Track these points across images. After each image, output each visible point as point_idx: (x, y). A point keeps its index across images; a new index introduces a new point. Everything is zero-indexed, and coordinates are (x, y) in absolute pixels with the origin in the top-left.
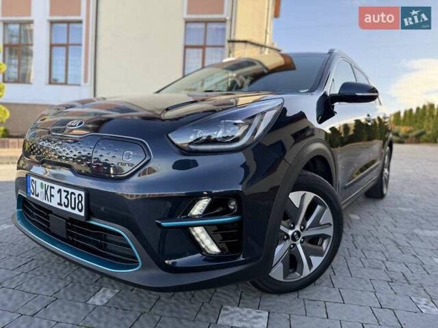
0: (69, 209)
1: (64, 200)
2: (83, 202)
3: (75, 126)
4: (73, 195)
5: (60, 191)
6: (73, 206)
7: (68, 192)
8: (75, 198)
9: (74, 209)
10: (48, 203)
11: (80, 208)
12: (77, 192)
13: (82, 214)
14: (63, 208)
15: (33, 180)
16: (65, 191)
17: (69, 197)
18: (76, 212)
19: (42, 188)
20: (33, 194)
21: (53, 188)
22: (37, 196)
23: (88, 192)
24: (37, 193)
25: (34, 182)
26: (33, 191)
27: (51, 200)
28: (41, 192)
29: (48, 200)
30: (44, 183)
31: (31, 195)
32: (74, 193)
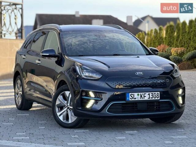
0: (153, 99)
1: (151, 96)
2: (159, 95)
5: (149, 94)
7: (153, 94)
8: (156, 95)
9: (155, 98)
13: (159, 98)
14: (151, 99)
17: (153, 95)
19: (138, 95)
24: (135, 98)
25: (132, 94)
26: (131, 98)
27: (144, 98)
28: (138, 97)
29: (142, 98)
30: (140, 93)
31: (130, 100)
32: (155, 94)
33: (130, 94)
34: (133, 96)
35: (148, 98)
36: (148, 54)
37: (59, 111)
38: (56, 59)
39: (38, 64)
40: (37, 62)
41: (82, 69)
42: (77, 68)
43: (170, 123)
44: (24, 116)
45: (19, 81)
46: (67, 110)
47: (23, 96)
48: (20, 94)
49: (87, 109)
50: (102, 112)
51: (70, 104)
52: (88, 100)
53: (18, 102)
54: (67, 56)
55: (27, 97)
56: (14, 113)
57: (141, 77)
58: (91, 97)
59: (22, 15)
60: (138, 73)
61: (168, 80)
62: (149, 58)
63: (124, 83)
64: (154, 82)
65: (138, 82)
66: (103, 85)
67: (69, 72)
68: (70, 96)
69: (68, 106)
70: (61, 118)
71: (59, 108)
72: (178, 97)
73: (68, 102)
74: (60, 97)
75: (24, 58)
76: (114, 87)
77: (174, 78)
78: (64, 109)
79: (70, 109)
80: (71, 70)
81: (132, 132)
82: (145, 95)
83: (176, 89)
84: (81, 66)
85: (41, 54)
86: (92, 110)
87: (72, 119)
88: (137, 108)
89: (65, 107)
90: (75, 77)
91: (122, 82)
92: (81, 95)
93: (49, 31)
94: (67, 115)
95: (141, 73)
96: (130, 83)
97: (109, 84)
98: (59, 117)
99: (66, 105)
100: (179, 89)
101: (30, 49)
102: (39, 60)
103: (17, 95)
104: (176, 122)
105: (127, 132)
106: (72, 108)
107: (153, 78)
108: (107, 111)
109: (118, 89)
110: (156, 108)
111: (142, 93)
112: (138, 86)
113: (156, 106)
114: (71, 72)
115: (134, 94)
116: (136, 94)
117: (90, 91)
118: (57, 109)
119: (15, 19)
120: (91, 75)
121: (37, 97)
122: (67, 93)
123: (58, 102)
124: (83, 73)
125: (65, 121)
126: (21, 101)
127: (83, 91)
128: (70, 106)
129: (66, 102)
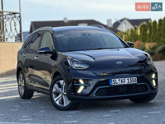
0: (132, 83)
1: (130, 81)
2: (136, 80)
5: (128, 79)
6: (133, 81)
7: (131, 79)
11: (135, 81)
13: (136, 82)
14: (130, 83)
17: (131, 80)
18: (134, 83)
24: (117, 83)
25: (114, 80)
26: (114, 83)
27: (124, 83)
28: (119, 82)
29: (123, 83)
30: (120, 79)
31: (113, 84)
32: (133, 78)
33: (113, 80)
34: (115, 81)
35: (128, 83)
36: (126, 47)
37: (56, 97)
38: (51, 55)
39: (37, 60)
40: (36, 58)
41: (72, 61)
42: (69, 61)
43: (146, 102)
44: (27, 103)
45: (21, 75)
46: (62, 96)
47: (25, 87)
48: (23, 85)
49: (78, 93)
50: (90, 95)
51: (64, 91)
52: (79, 87)
53: (21, 92)
54: (59, 52)
55: (29, 88)
56: (18, 101)
57: (121, 66)
58: (81, 84)
59: (20, 22)
60: (118, 62)
61: (143, 67)
62: (126, 50)
63: (107, 71)
64: (132, 69)
65: (119, 70)
66: (90, 73)
67: (62, 65)
68: (64, 84)
69: (63, 93)
70: (57, 103)
71: (56, 95)
72: (152, 80)
73: (62, 89)
74: (56, 86)
75: (25, 56)
76: (99, 74)
77: (148, 65)
78: (60, 95)
79: (64, 95)
80: (63, 63)
81: (116, 111)
82: (125, 80)
83: (150, 74)
84: (71, 59)
85: (38, 51)
86: (82, 94)
87: (67, 103)
88: (119, 91)
89: (61, 94)
90: (67, 69)
91: (105, 71)
92: (73, 83)
93: (44, 33)
94: (62, 100)
95: (121, 62)
96: (113, 71)
97: (95, 72)
98: (56, 102)
99: (61, 92)
100: (152, 74)
101: (29, 49)
102: (37, 57)
103: (20, 87)
104: (152, 101)
105: (111, 111)
106: (66, 93)
107: (130, 66)
108: (95, 94)
109: (103, 76)
110: (135, 90)
111: (122, 79)
112: (119, 73)
113: (134, 88)
114: (64, 65)
115: (116, 80)
116: (117, 80)
117: (80, 79)
118: (54, 96)
119: (15, 25)
120: (80, 66)
121: (37, 87)
122: (62, 82)
123: (54, 90)
124: (73, 65)
125: (60, 105)
126: (23, 91)
127: (74, 79)
128: (64, 92)
129: (61, 89)
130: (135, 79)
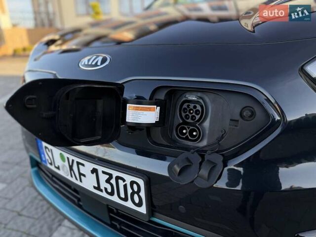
0: (115, 198)
1: (104, 183)
2: (143, 194)
3: (96, 65)
4: (120, 182)
5: (96, 171)
6: (123, 195)
7: (111, 176)
8: (125, 186)
9: (125, 199)
10: (78, 183)
11: (137, 200)
12: (129, 178)
13: (143, 210)
14: (104, 194)
15: (46, 148)
16: (104, 172)
17: (113, 181)
18: (129, 204)
19: (64, 161)
20: (51, 164)
21: (83, 165)
22: (58, 168)
23: (150, 179)
24: (56, 165)
25: (49, 149)
26: (49, 161)
27: (81, 181)
28: (63, 166)
30: (65, 155)
31: (48, 165)
33: (44, 145)
34: (50, 155)
35: (95, 187)
82: (81, 167)
111: (70, 157)
115: (52, 150)
130: (136, 188)
